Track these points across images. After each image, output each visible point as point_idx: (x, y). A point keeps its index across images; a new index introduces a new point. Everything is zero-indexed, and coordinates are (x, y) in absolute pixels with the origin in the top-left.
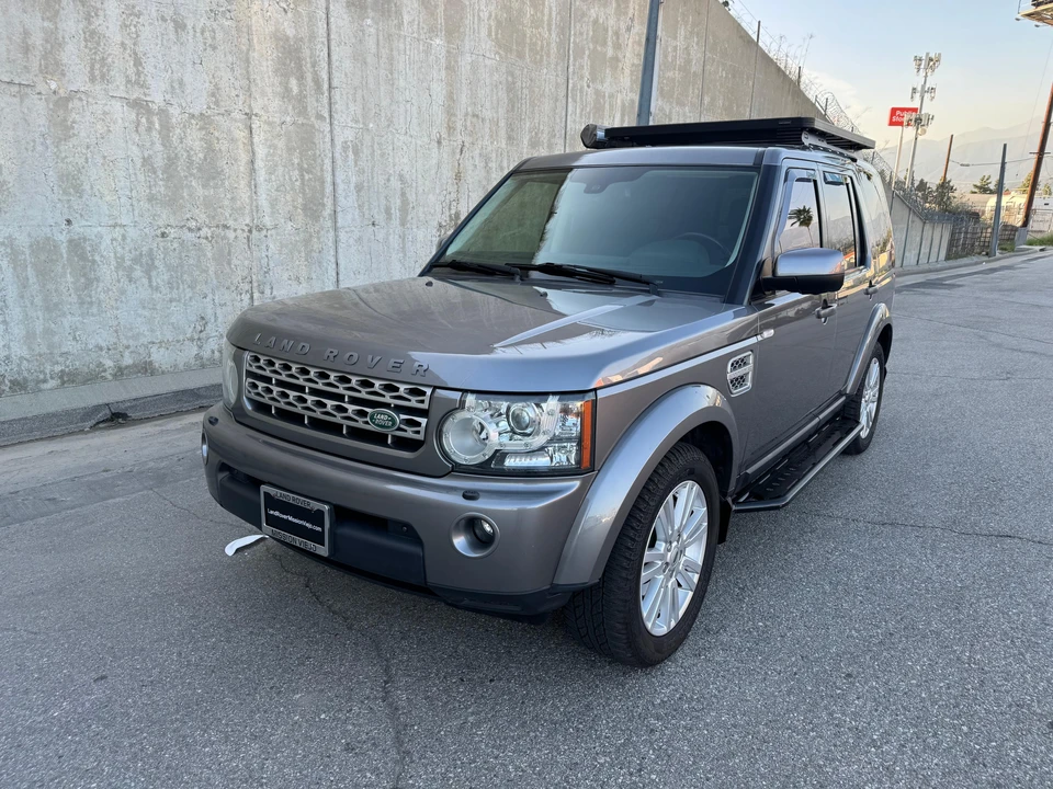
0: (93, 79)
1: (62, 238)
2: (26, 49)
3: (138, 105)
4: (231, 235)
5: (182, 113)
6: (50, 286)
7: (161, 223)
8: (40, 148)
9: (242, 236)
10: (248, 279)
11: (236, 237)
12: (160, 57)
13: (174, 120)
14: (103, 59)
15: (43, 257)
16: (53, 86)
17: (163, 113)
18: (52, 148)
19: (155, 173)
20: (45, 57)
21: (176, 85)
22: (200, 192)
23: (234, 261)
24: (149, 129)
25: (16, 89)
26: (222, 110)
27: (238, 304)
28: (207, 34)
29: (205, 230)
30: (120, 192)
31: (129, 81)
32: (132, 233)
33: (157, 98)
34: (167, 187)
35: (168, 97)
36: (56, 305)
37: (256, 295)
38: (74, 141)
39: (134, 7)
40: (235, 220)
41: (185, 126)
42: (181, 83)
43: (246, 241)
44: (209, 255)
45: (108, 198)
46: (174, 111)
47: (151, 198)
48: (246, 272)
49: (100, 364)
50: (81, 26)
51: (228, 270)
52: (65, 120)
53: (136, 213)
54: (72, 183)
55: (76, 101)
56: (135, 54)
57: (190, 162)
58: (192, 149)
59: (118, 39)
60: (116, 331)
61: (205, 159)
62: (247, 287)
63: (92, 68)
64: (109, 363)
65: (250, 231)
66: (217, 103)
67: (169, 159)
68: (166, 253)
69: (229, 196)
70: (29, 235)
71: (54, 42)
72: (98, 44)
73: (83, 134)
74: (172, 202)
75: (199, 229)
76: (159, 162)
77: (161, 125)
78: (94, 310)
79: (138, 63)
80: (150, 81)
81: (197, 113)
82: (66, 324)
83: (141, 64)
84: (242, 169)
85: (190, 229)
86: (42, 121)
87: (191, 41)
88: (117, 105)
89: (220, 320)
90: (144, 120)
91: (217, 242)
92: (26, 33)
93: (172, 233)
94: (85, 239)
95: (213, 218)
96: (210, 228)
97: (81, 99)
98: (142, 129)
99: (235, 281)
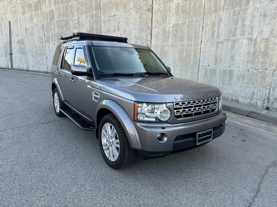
0: (241, 36)
1: (228, 70)
2: (230, 32)
3: (250, 39)
4: (267, 72)
5: (260, 39)
6: (224, 79)
7: (248, 67)
8: (228, 52)
9: (271, 72)
10: (270, 85)
11: (269, 72)
12: (258, 26)
13: (258, 41)
14: (244, 30)
15: (224, 73)
16: (233, 39)
17: (256, 40)
18: (230, 51)
19: (250, 55)
20: (233, 33)
21: (261, 32)
22: (261, 59)
23: (267, 79)
24: (251, 45)
25: (227, 40)
26: (273, 36)
27: (265, 92)
28: (273, 15)
29: (260, 70)
30: (241, 60)
31: (249, 34)
32: (242, 70)
33: (255, 37)
34: (252, 58)
35: (258, 35)
36: (224, 83)
37: (271, 90)
38: (235, 49)
39: (254, 15)
40: (270, 67)
41: (260, 42)
42: (262, 31)
43: (272, 74)
44: (259, 77)
45: (238, 61)
46: (258, 39)
47: (248, 61)
48: (270, 83)
49: (229, 97)
50: (241, 24)
51: (264, 81)
52: (234, 45)
53: (243, 65)
54: (232, 58)
55: (237, 41)
56: (252, 27)
57: (260, 51)
58: (261, 48)
59: (249, 24)
60: (233, 91)
61: (264, 50)
62: (269, 87)
63: (242, 33)
64: (230, 97)
65: (274, 71)
66: (272, 34)
67: (254, 51)
68: (248, 75)
69: (269, 60)
70: (223, 69)
71: (236, 29)
72: (244, 27)
73: (237, 48)
74: (253, 62)
75: (258, 69)
76: (252, 52)
77: (254, 43)
78: (230, 85)
79: (252, 29)
80: (254, 32)
81: (265, 38)
82: (225, 87)
83: (253, 29)
84: (276, 52)
85: (256, 69)
86: (230, 46)
87: (268, 18)
88: (245, 40)
89: (258, 95)
90: (250, 42)
91: (262, 73)
92: (231, 29)
93: (251, 70)
94: (232, 70)
95: (263, 66)
96: (261, 69)
97: (238, 40)
98: (249, 45)
99: (265, 85)
